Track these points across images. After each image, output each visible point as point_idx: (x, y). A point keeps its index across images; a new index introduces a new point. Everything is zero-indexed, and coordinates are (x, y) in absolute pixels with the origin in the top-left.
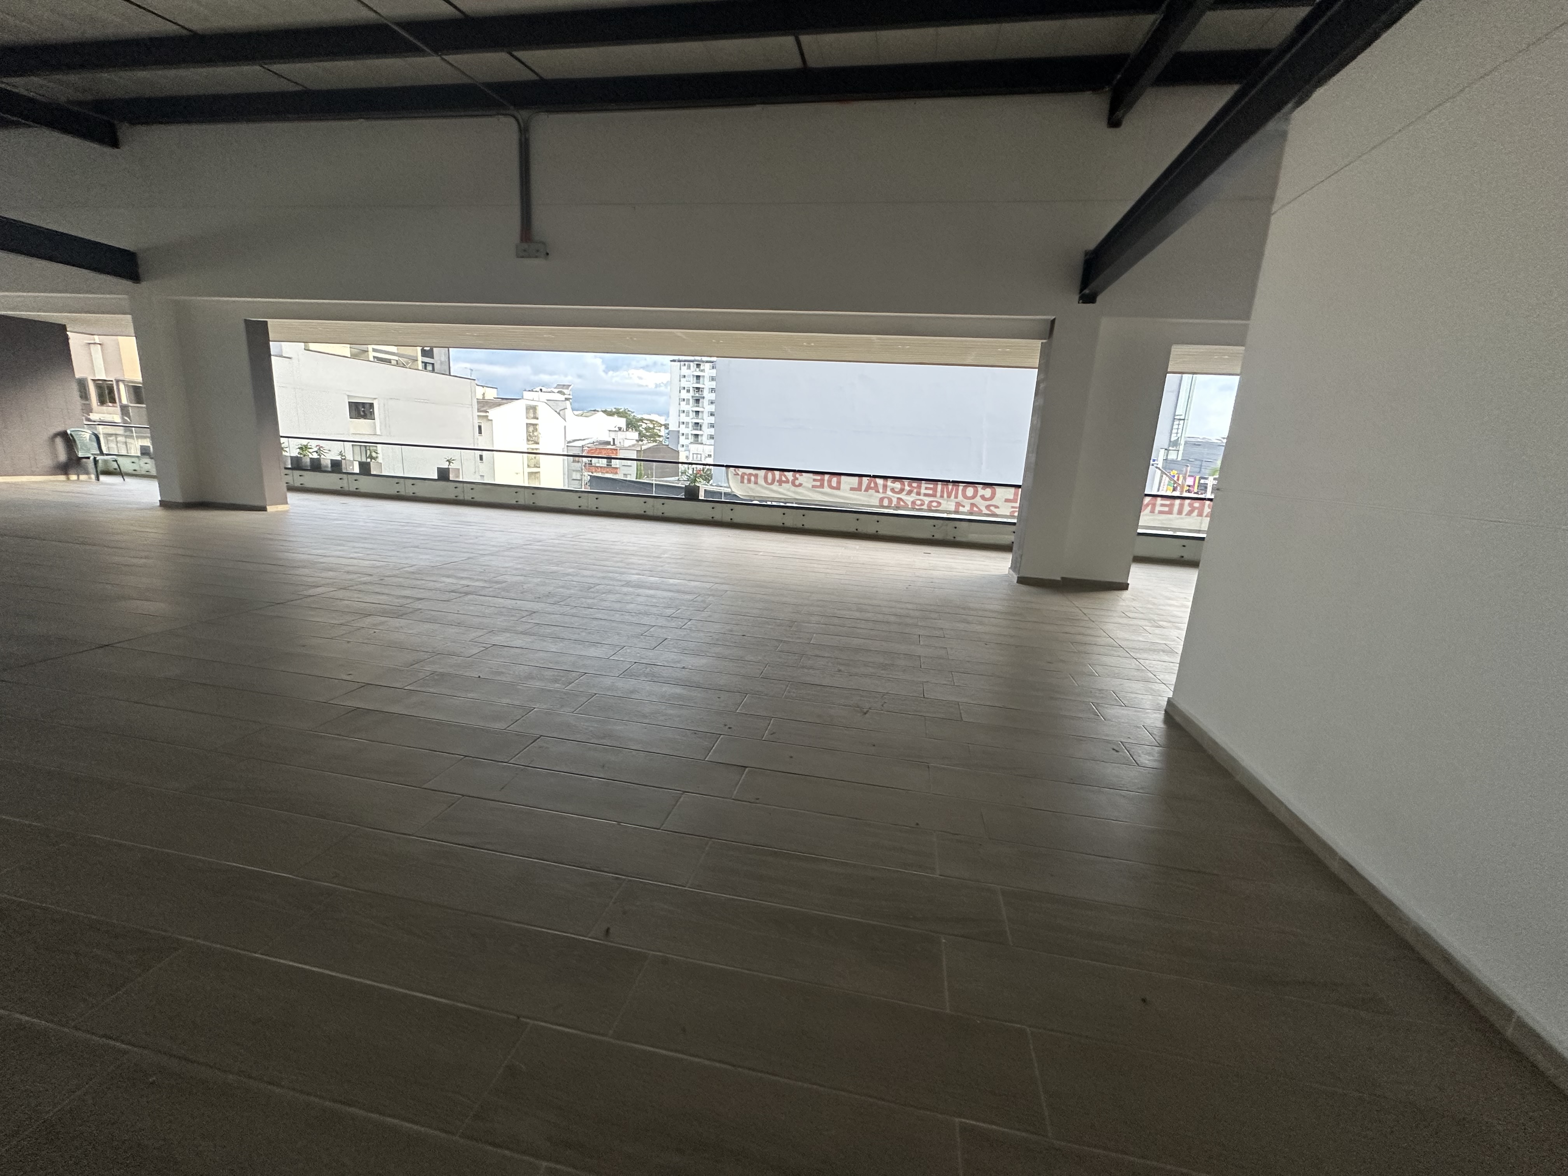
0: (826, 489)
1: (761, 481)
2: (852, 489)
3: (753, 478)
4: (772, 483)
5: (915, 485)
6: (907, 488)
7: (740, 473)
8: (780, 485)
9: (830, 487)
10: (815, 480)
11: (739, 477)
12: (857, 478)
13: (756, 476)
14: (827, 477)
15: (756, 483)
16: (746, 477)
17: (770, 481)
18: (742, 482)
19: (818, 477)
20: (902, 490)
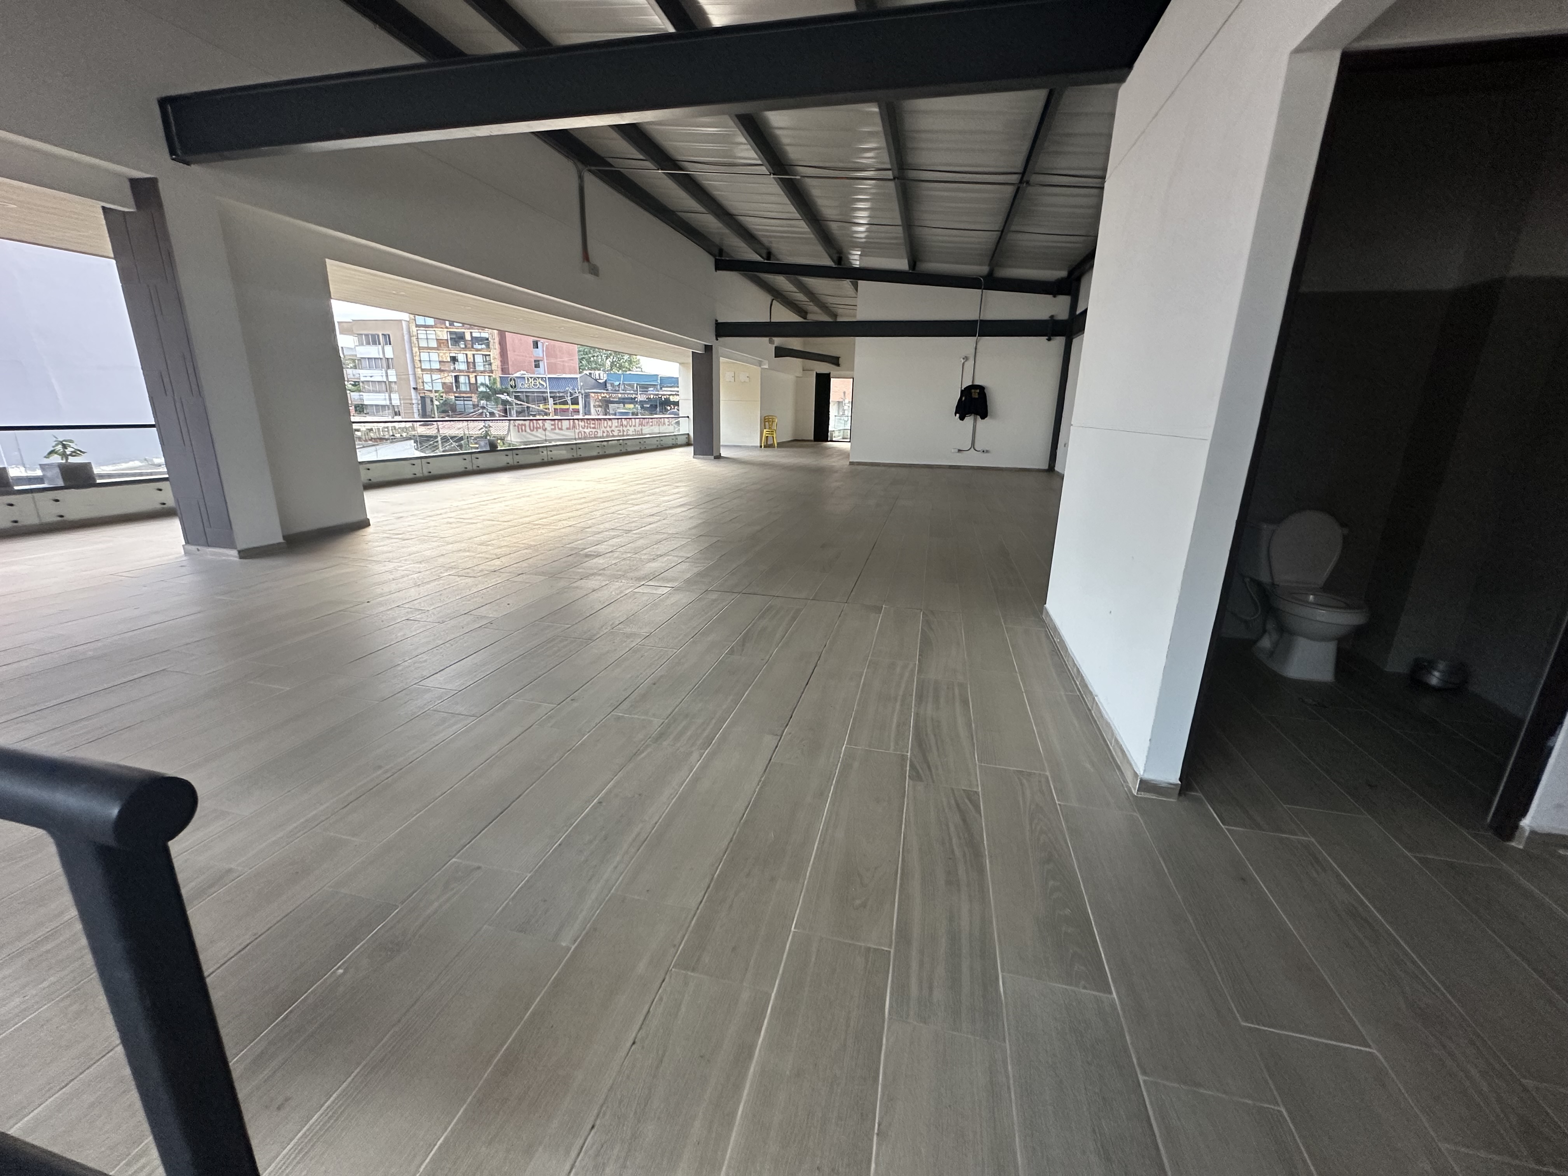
0: (557, 431)
1: (528, 430)
2: (567, 429)
3: (523, 428)
4: (533, 430)
5: (589, 422)
6: (586, 425)
7: (517, 425)
8: (537, 431)
9: (559, 429)
10: (552, 425)
11: (516, 427)
12: (568, 421)
13: (525, 425)
14: (556, 421)
15: (525, 431)
16: (520, 427)
17: (532, 428)
18: (519, 432)
19: (553, 422)
20: (585, 426)
